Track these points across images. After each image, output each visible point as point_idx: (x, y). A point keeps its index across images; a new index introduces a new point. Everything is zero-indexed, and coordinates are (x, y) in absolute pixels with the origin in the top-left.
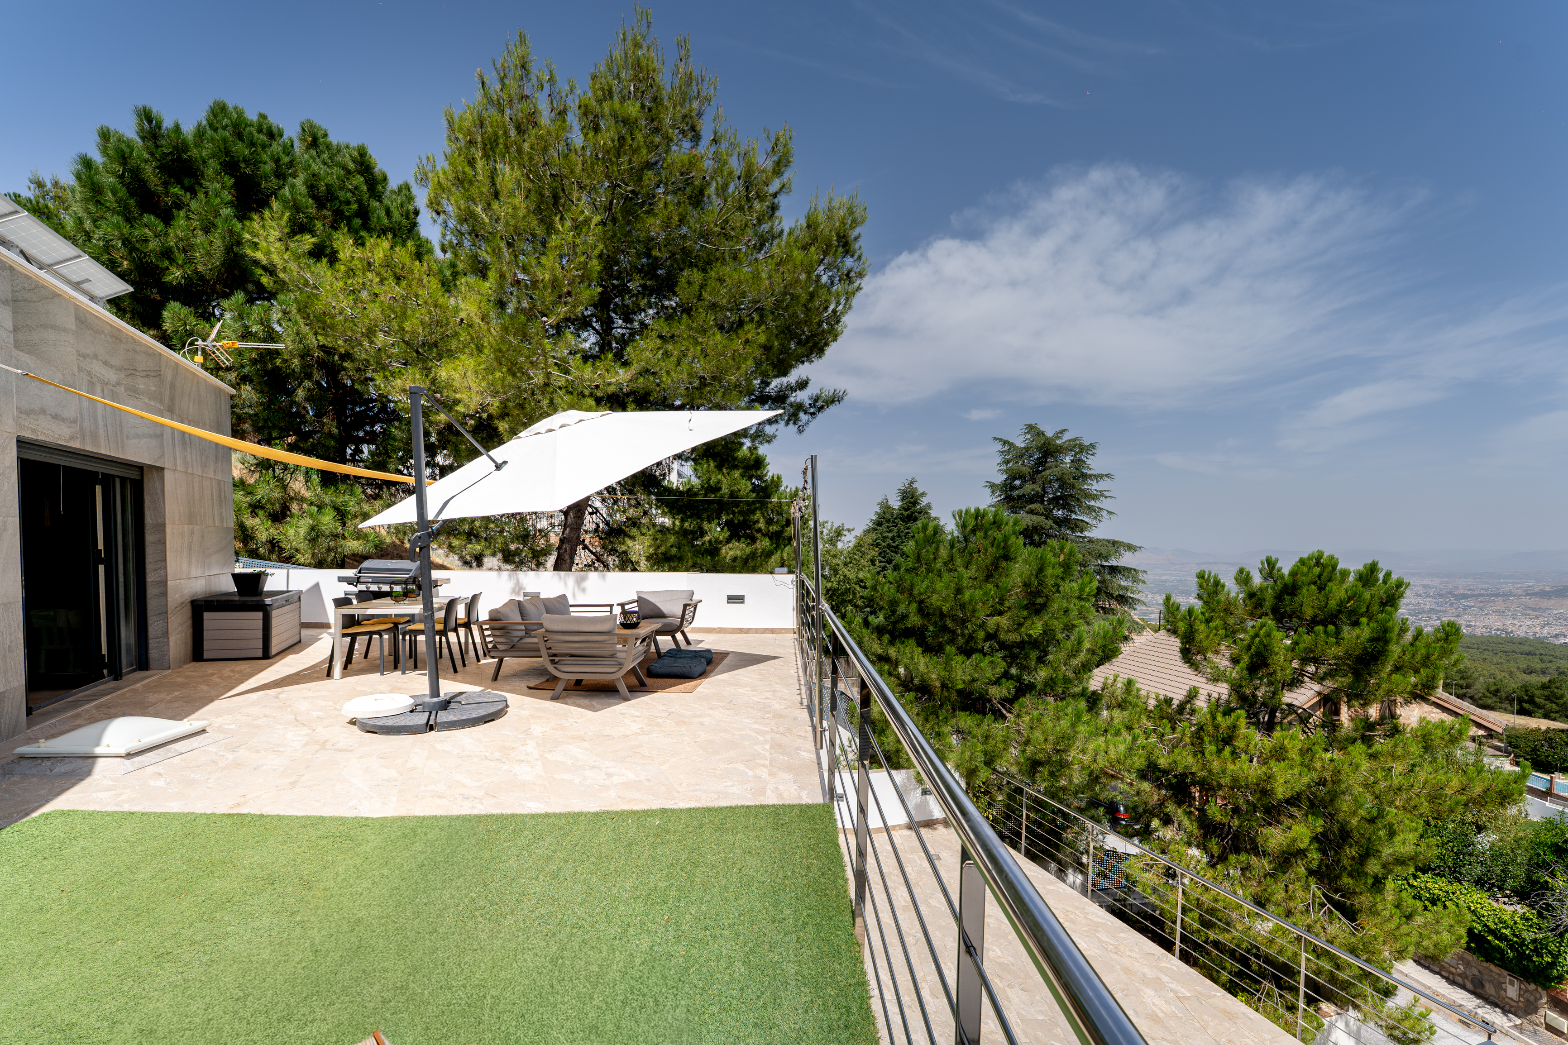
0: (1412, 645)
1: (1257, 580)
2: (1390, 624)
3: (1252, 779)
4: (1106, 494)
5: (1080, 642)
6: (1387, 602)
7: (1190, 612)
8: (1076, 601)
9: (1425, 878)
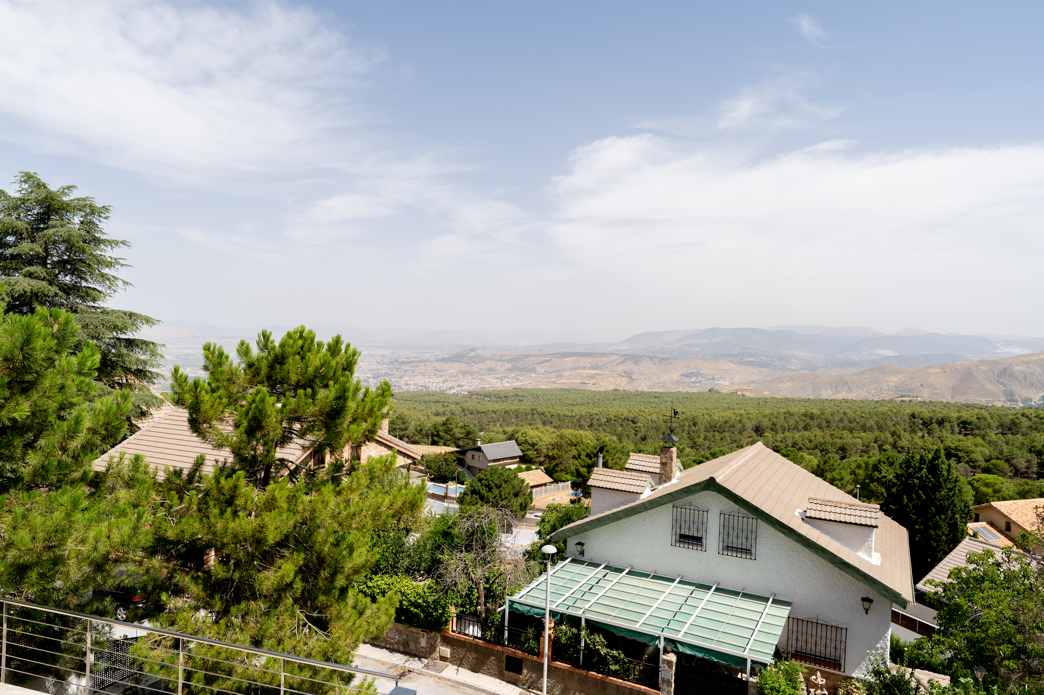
0: (363, 400)
1: (255, 351)
2: (347, 385)
3: (249, 533)
4: (121, 262)
5: (78, 422)
6: (347, 368)
7: (196, 384)
8: (75, 377)
9: (376, 578)
